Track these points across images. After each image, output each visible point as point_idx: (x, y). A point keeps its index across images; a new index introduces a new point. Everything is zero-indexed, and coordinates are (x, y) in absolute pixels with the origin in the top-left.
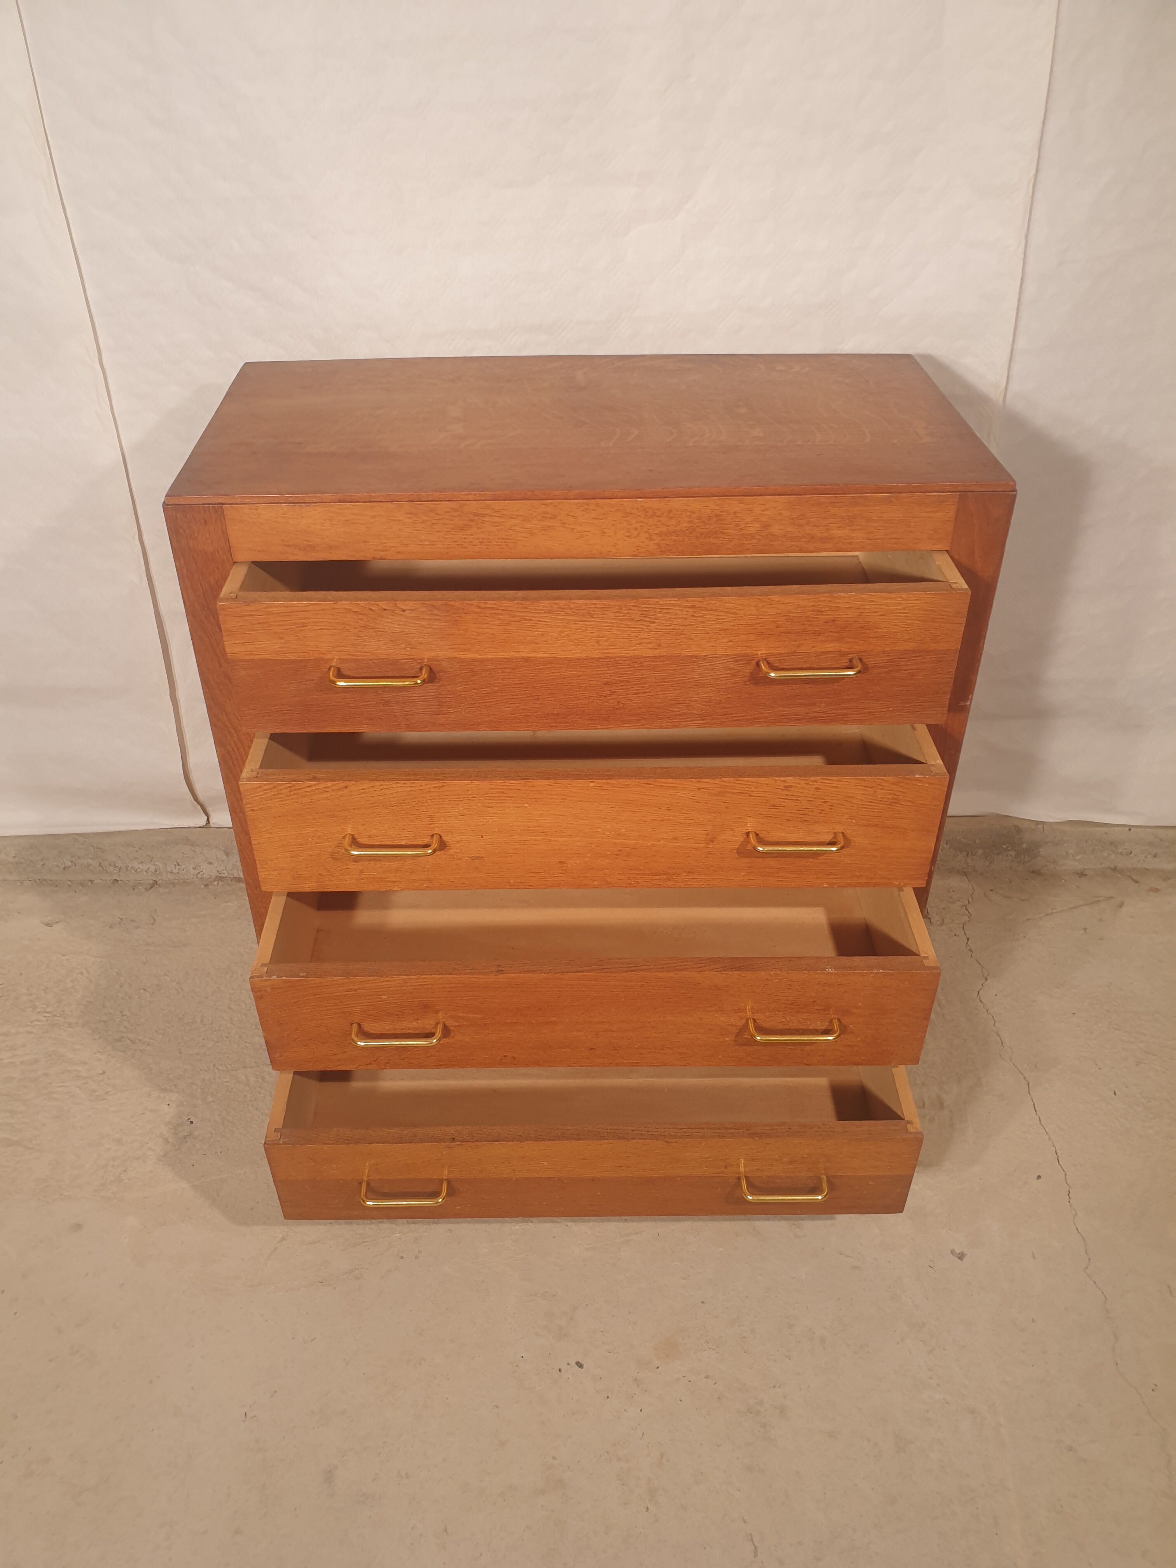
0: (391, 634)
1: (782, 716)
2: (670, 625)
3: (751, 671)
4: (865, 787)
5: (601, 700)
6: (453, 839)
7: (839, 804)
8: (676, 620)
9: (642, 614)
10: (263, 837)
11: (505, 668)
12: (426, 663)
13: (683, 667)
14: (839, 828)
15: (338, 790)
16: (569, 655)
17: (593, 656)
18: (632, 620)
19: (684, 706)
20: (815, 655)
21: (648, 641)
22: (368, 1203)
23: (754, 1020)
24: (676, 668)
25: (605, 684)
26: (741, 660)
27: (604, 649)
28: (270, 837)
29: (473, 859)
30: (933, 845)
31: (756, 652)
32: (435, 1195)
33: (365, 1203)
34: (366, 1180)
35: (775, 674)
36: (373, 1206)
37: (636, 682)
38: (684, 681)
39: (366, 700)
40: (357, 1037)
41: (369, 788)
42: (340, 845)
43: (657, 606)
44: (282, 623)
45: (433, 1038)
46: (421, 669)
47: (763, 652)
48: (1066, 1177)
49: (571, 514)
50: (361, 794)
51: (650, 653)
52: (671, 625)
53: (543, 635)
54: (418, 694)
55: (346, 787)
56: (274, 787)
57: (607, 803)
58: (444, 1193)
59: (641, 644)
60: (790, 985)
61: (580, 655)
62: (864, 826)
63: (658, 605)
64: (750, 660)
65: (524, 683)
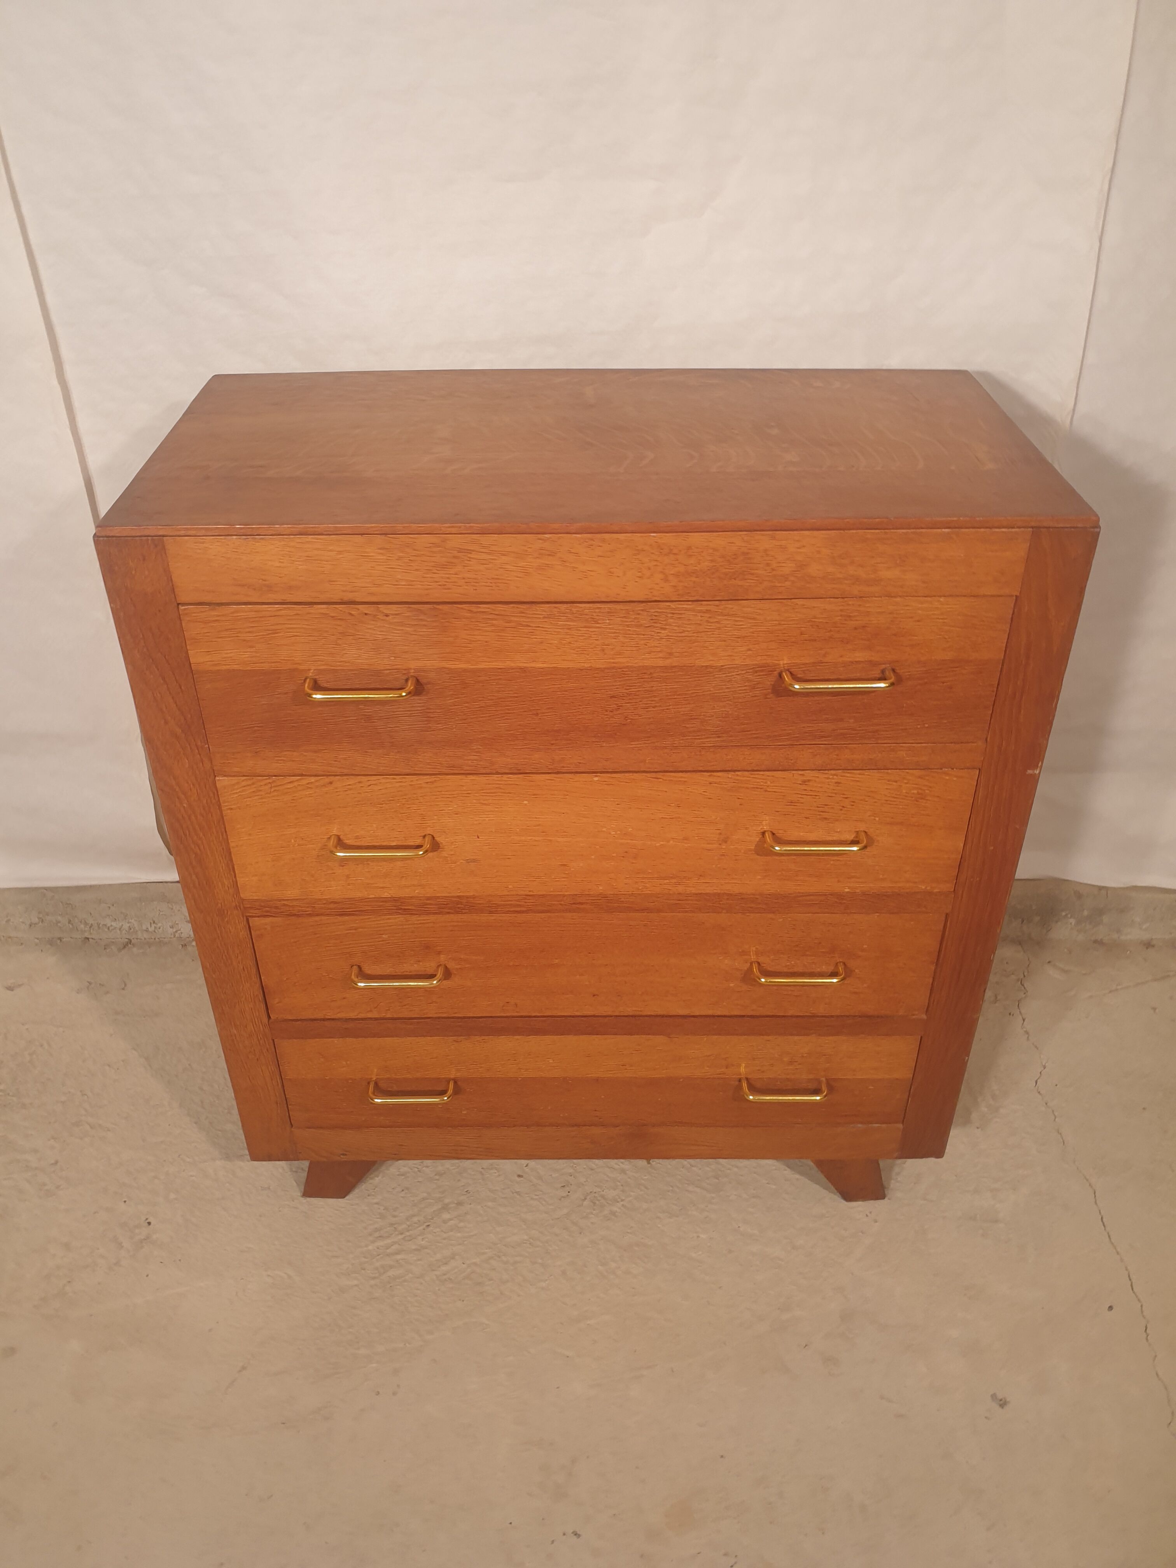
0: (373, 642)
1: (807, 733)
2: (682, 632)
3: (773, 683)
4: (889, 781)
5: (607, 715)
6: (447, 840)
7: (861, 800)
8: (689, 626)
9: (652, 619)
10: (242, 839)
11: (500, 679)
12: (412, 674)
13: (697, 679)
14: (862, 827)
15: (322, 786)
16: (571, 665)
17: (598, 666)
18: (640, 626)
19: (698, 722)
20: (843, 665)
21: (659, 649)
22: (376, 1100)
23: (759, 963)
24: (690, 680)
25: (611, 697)
26: (762, 671)
27: (610, 658)
28: (249, 839)
29: (468, 861)
30: (962, 845)
31: (777, 662)
32: (443, 1093)
33: (372, 1100)
34: (374, 1079)
35: (799, 686)
36: (382, 1103)
37: (645, 696)
38: (698, 694)
39: (346, 715)
40: (357, 978)
41: (355, 784)
42: (324, 847)
43: (668, 611)
44: (251, 630)
45: (433, 979)
46: (407, 680)
47: (785, 662)
48: (1142, 1309)
49: (573, 551)
50: (347, 791)
51: (661, 663)
52: (684, 631)
53: (542, 643)
54: (403, 708)
55: (331, 783)
56: (253, 784)
57: (612, 800)
58: (450, 1092)
59: (649, 653)
60: (794, 925)
61: (583, 664)
62: (888, 823)
63: (670, 610)
64: (771, 671)
65: (521, 696)
